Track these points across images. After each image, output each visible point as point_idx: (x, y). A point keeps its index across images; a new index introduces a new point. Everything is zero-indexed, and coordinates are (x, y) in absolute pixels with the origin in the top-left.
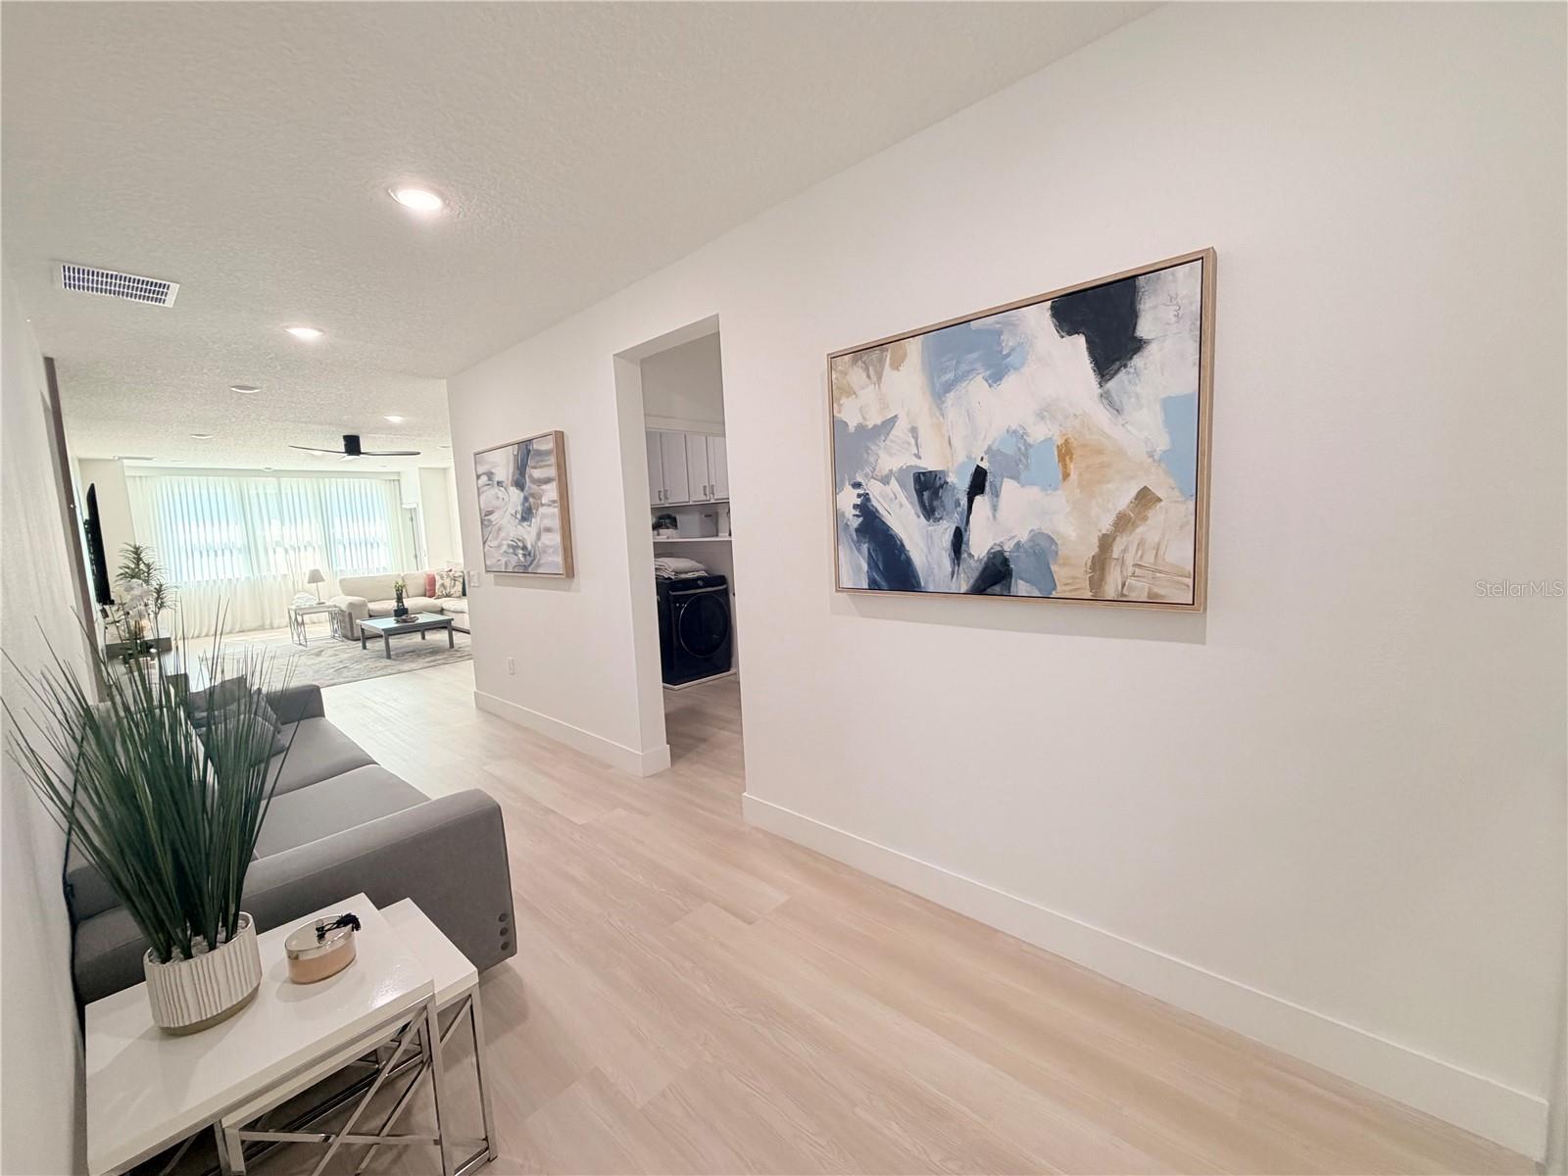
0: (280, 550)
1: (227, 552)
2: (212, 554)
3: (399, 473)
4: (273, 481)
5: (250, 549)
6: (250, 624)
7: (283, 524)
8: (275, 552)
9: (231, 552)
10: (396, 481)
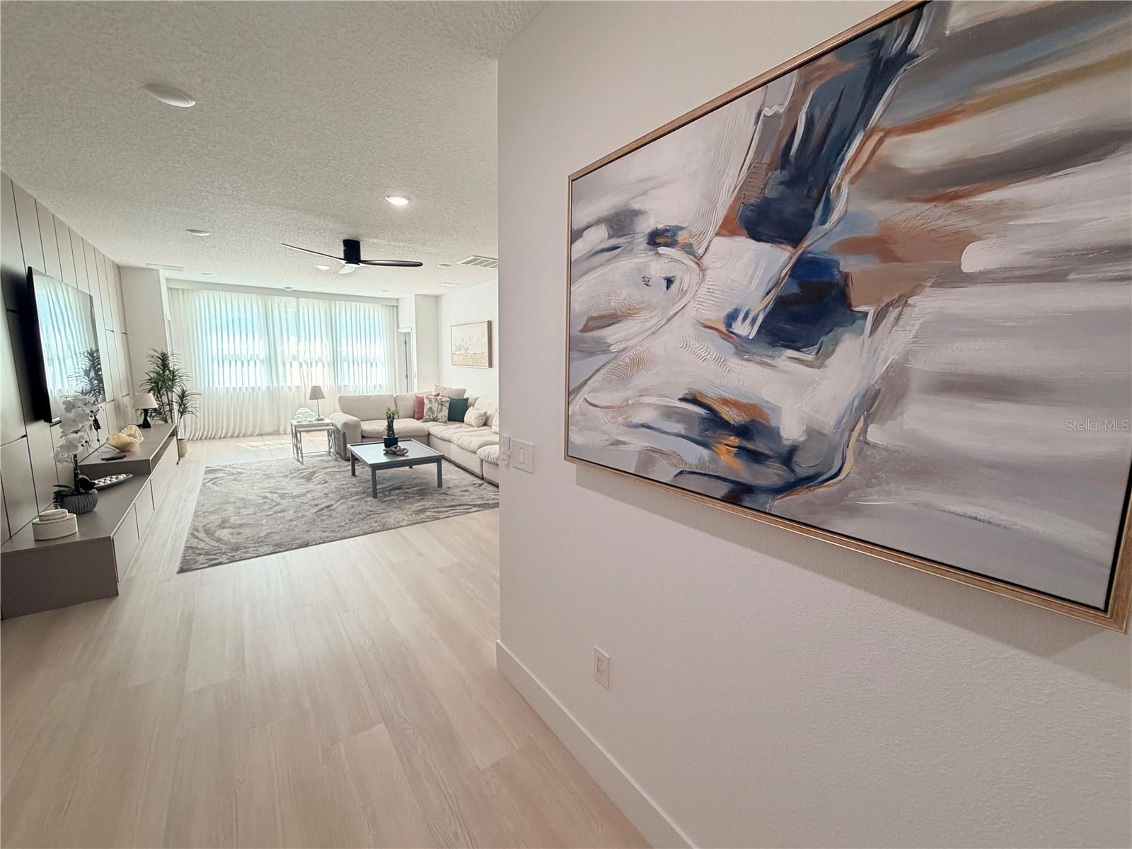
0: (295, 364)
1: (252, 363)
2: (239, 363)
3: (398, 299)
4: (293, 300)
5: (271, 360)
6: (268, 429)
7: (299, 340)
8: (291, 366)
9: (255, 362)
10: (394, 307)
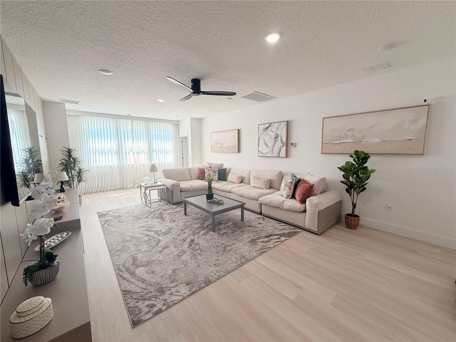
0: (131, 153)
1: (110, 153)
2: (104, 154)
3: (178, 121)
4: (130, 122)
5: (119, 152)
6: (118, 187)
7: (133, 141)
8: (129, 154)
9: (112, 153)
10: (177, 124)
